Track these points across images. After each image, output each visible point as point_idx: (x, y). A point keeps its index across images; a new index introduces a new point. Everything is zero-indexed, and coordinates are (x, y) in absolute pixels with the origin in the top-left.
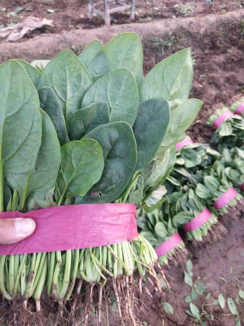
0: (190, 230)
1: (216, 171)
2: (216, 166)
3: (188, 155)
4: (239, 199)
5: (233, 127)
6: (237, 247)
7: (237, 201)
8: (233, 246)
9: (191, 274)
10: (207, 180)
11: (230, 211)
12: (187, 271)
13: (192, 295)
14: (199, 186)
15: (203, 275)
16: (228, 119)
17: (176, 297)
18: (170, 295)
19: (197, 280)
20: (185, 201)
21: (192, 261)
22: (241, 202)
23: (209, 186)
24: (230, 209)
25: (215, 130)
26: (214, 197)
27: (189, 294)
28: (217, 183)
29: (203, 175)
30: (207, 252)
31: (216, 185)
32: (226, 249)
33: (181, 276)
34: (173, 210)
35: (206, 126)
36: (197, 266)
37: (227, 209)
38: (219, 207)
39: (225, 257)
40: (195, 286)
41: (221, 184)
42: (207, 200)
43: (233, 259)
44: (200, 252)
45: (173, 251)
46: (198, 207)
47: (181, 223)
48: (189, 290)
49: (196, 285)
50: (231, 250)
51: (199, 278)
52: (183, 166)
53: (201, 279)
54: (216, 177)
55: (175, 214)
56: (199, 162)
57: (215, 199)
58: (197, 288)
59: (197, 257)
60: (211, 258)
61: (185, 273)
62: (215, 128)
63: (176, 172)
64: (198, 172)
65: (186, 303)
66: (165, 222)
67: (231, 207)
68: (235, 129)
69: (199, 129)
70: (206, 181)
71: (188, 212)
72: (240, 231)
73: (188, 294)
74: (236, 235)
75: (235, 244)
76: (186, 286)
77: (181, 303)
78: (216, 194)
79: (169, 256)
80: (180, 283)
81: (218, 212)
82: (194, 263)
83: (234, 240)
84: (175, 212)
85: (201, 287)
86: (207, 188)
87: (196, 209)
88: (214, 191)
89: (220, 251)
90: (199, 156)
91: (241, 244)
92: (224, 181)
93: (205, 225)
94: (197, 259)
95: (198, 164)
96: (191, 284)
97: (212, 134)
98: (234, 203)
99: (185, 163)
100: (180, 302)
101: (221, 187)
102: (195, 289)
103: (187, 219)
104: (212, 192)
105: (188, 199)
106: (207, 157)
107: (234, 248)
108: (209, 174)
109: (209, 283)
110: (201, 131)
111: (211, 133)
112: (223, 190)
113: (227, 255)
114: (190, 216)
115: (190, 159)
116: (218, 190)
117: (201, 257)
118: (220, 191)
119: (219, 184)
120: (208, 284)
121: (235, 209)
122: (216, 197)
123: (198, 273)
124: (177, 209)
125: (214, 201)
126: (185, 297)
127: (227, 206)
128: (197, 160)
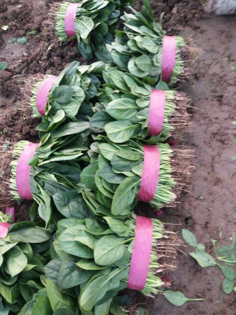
0: (151, 197)
1: (114, 87)
2: (110, 80)
3: (62, 99)
4: (172, 97)
5: (90, 16)
6: (219, 155)
7: (172, 101)
8: (213, 158)
9: (201, 247)
10: (112, 109)
11: (175, 122)
12: (193, 249)
13: (227, 275)
14: (109, 128)
15: (215, 232)
16: (77, 13)
17: (211, 301)
18: (201, 305)
19: (214, 247)
20: (108, 169)
21: (186, 228)
22: (178, 99)
23: (123, 115)
24: (173, 119)
25: (76, 40)
26: (141, 123)
27: (222, 277)
28: (129, 102)
29: (103, 108)
30: (193, 197)
31: (130, 106)
32: (210, 169)
33: (191, 264)
34: (102, 199)
35: (63, 45)
36: (198, 227)
37: (169, 122)
38: (159, 129)
39: (218, 181)
40: (220, 258)
41: (135, 98)
42: (135, 137)
43: (229, 174)
44: (187, 206)
45: (154, 257)
46: (132, 158)
47: (131, 201)
48: (217, 272)
49: (219, 255)
50: (217, 165)
51: (214, 241)
52: (68, 120)
53: (218, 240)
54: (121, 93)
55: (110, 201)
56: (81, 94)
57: (145, 125)
58: (224, 259)
59: (188, 215)
60: (204, 199)
61: (193, 255)
62: (73, 38)
63: (64, 138)
64: (94, 109)
65: (229, 295)
66: (107, 232)
67: (172, 117)
68: (94, 17)
69: (57, 56)
70: (112, 114)
71: (127, 180)
72: (205, 132)
73: (221, 279)
74: (205, 142)
75: (214, 153)
76: (209, 271)
77: (225, 301)
78: (140, 117)
79: (157, 269)
80: (199, 275)
81: (163, 136)
82: (192, 229)
83: (209, 150)
84: (107, 198)
85: (226, 251)
86: (122, 120)
87: (132, 164)
88: (134, 116)
89: (206, 179)
90: (76, 88)
91: (219, 146)
92: (136, 90)
93: (162, 172)
94: (190, 218)
95: (82, 99)
96: (213, 262)
97: (78, 49)
98: (171, 108)
99: (66, 113)
100: (221, 300)
101: (137, 102)
102: (222, 262)
103: (133, 188)
104: (134, 120)
105: (109, 162)
106: (89, 81)
107: (217, 159)
108: (109, 100)
109: (231, 236)
110: (62, 57)
111: (75, 48)
112: (146, 103)
113: (219, 176)
114: (134, 181)
115: (68, 102)
116: (139, 109)
117: (193, 212)
118: (143, 109)
119: (133, 101)
120: (231, 239)
121: (178, 114)
122: (144, 120)
123: (208, 236)
124: (105, 194)
125: (146, 129)
126: (221, 288)
127: (166, 120)
128: (78, 95)
